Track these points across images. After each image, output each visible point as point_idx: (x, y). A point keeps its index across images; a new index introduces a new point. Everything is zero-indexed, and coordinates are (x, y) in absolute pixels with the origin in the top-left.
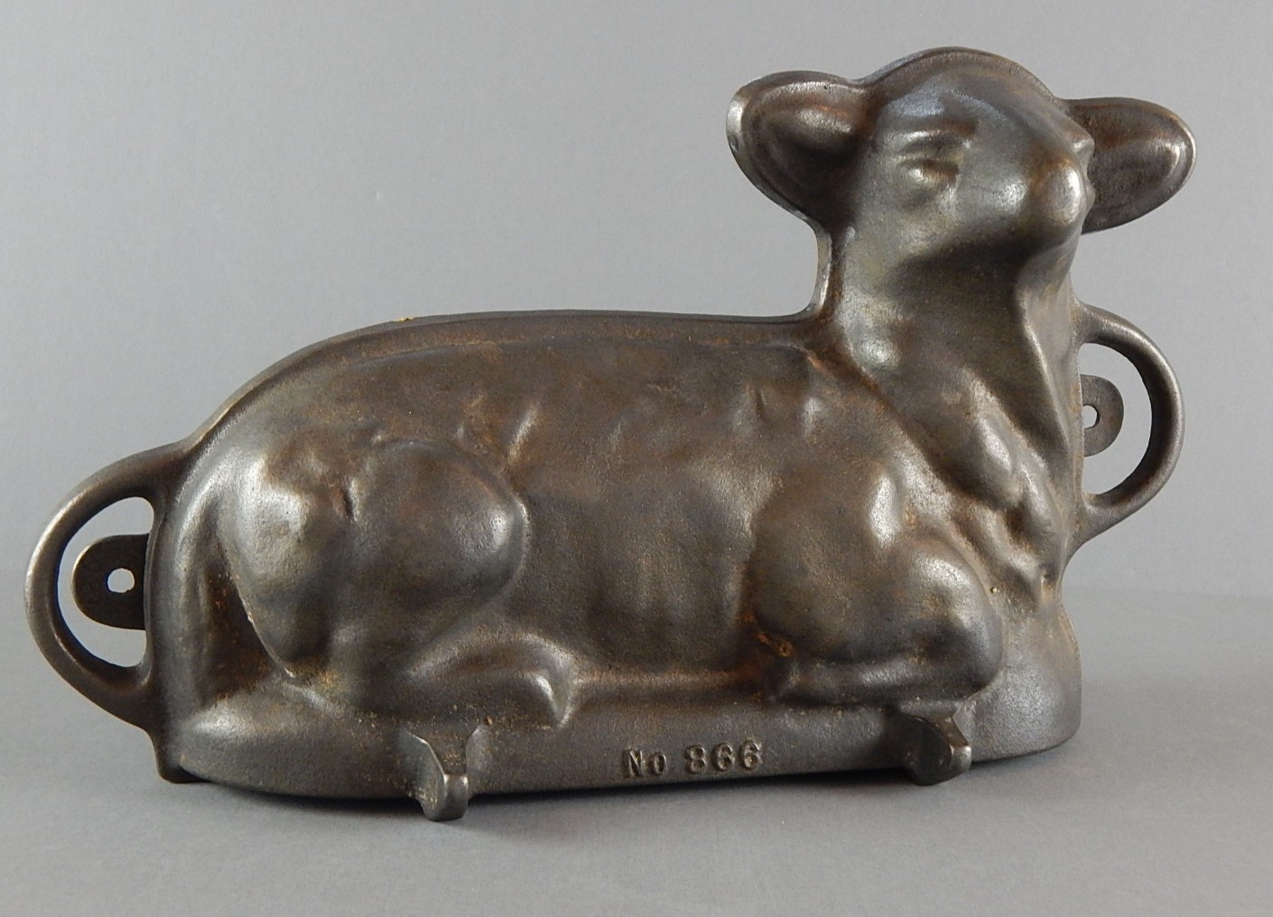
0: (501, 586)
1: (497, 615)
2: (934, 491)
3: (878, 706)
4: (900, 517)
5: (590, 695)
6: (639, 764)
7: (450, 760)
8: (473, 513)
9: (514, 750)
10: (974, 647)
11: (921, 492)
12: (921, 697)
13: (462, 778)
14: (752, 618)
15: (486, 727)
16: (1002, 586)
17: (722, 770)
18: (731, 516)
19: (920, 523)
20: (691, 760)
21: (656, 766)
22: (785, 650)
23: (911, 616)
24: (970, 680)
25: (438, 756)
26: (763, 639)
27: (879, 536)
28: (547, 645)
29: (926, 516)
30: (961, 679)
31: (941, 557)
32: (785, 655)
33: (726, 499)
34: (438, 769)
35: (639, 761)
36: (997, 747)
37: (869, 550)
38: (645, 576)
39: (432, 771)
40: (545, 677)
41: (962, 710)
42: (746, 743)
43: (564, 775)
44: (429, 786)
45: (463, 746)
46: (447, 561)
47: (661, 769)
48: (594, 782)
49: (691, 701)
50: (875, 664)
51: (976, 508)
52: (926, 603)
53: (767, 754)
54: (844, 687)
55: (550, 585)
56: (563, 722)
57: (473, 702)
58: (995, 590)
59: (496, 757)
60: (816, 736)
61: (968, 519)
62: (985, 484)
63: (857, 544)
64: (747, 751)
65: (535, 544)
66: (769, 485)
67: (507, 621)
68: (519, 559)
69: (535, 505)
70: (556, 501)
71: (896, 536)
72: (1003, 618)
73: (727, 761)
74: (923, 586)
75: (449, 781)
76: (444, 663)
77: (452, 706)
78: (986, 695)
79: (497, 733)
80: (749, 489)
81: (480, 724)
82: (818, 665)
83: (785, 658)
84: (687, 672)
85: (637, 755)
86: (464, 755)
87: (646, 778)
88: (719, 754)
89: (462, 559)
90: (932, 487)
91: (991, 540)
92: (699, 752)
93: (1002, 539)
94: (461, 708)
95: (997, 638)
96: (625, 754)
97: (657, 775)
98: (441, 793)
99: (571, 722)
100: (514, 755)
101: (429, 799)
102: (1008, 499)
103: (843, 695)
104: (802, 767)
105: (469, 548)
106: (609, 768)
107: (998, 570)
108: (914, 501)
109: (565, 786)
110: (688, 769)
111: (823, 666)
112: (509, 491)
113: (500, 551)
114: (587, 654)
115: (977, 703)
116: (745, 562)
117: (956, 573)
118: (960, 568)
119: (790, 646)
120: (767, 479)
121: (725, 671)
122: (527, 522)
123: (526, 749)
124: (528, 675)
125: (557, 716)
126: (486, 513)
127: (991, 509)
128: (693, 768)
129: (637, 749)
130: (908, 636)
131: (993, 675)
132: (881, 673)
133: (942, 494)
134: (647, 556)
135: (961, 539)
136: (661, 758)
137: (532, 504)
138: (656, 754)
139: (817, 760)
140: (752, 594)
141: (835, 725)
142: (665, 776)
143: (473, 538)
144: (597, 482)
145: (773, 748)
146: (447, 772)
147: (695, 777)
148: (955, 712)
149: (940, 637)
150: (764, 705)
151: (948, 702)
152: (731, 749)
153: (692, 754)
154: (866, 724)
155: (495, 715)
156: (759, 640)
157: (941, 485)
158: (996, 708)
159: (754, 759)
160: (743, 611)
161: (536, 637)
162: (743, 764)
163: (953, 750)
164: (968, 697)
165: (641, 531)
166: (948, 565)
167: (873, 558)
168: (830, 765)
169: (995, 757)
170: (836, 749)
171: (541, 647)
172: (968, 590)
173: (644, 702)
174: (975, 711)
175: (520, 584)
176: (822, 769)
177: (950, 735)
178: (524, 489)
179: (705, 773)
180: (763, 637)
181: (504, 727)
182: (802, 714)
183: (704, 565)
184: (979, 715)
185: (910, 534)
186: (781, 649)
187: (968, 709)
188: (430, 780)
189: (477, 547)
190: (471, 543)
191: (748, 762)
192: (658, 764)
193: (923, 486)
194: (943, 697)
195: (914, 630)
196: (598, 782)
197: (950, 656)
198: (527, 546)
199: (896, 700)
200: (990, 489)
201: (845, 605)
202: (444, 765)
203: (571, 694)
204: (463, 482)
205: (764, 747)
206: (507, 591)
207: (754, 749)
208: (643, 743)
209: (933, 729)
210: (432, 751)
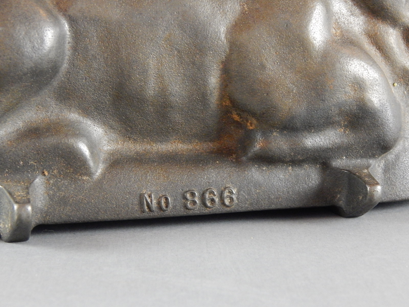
0: (51, 78)
1: (48, 99)
2: (352, 15)
3: (317, 163)
4: (329, 30)
5: (116, 157)
6: (152, 203)
7: (19, 196)
8: (30, 24)
9: (63, 193)
10: (382, 121)
11: (343, 15)
12: (347, 157)
13: (27, 206)
14: (228, 103)
15: (44, 177)
16: (400, 81)
17: (210, 208)
18: (211, 29)
19: (343, 35)
20: (187, 199)
21: (163, 204)
22: (251, 124)
23: (338, 98)
24: (380, 144)
25: (10, 194)
26: (236, 118)
27: (314, 42)
28: (85, 122)
29: (347, 31)
30: (374, 144)
31: (359, 58)
32: (251, 128)
33: (208, 18)
34: (10, 201)
35: (151, 200)
36: (399, 192)
37: (308, 52)
38: (152, 72)
39: (6, 206)
40: (84, 142)
41: (375, 165)
42: (225, 188)
43: (99, 211)
44: (5, 217)
45: (27, 188)
46: (12, 56)
47: (167, 207)
48: (120, 216)
49: (187, 161)
50: (314, 132)
51: (381, 26)
52: (348, 89)
53: (240, 196)
54: (293, 149)
55: (86, 79)
56: (97, 174)
57: (34, 159)
58: (396, 84)
59: (51, 198)
60: (275, 183)
61: (376, 34)
62: (387, 9)
63: (299, 47)
64: (226, 194)
65: (75, 49)
66: (238, 8)
67: (56, 105)
68: (63, 59)
69: (74, 21)
70: (88, 19)
71: (326, 43)
72: (402, 104)
73: (213, 200)
74: (346, 77)
75: (18, 209)
76: (13, 133)
77: (18, 162)
78: (390, 156)
79: (52, 182)
80: (223, 11)
81: (39, 175)
82: (275, 134)
83: (252, 130)
84: (183, 142)
85: (150, 196)
86: (28, 193)
87: (156, 214)
88: (207, 195)
89: (23, 55)
90: (351, 11)
91: (392, 48)
92: (193, 195)
93: (400, 48)
94: (26, 163)
95: (398, 115)
96: (141, 197)
97: (164, 211)
98: (12, 217)
99: (104, 175)
100: (64, 197)
101: (5, 226)
102: (404, 20)
103: (292, 154)
104: (265, 205)
105: (28, 49)
106: (130, 206)
107: (397, 70)
108: (339, 21)
109: (100, 218)
110: (186, 207)
111: (278, 135)
112: (55, 11)
113: (50, 51)
114: (114, 129)
115: (385, 162)
116: (222, 62)
117: (368, 68)
118: (371, 66)
119: (255, 122)
120: (236, 4)
121: (210, 142)
122: (68, 33)
123: (72, 192)
124: (72, 141)
125: (93, 170)
126: (39, 25)
127: (392, 27)
128: (189, 205)
129: (149, 193)
130: (336, 112)
131: (395, 141)
132: (318, 139)
133: (358, 17)
134: (153, 57)
135: (371, 48)
136: (167, 199)
137: (72, 21)
138: (163, 196)
139: (275, 200)
140: (227, 85)
141: (287, 177)
142: (169, 212)
143: (30, 41)
144: (117, 6)
145: (244, 192)
146: (17, 202)
147: (191, 213)
148: (370, 166)
149: (358, 113)
150: (238, 163)
151: (365, 160)
152: (215, 193)
153: (188, 196)
154: (309, 176)
155: (49, 168)
156: (233, 119)
157: (357, 11)
158: (398, 166)
159: (231, 199)
160: (222, 97)
161: (77, 116)
162: (223, 204)
163: (368, 188)
164: (379, 157)
165: (148, 39)
166: (363, 63)
167: (311, 57)
168: (284, 205)
169: (398, 199)
170: (288, 192)
171: (80, 122)
172: (377, 80)
173: (154, 162)
174: (383, 167)
175: (64, 78)
176: (279, 207)
177: (366, 179)
178: (66, 10)
179: (197, 209)
180: (236, 116)
181: (56, 177)
182: (264, 168)
183: (194, 63)
184: (387, 170)
185: (336, 42)
186: (249, 124)
187: (379, 166)
188: (5, 213)
189: (34, 47)
190: (29, 45)
191: (227, 202)
192: (165, 202)
193: (344, 11)
194: (362, 157)
195: (340, 108)
196: (123, 216)
197: (365, 127)
198: (69, 51)
199: (329, 158)
200: (391, 13)
201: (292, 90)
202: (14, 199)
203: (103, 156)
204: (22, 3)
205: (238, 192)
206: (55, 83)
207: (231, 192)
208: (154, 188)
209: (355, 176)
210: (6, 192)
